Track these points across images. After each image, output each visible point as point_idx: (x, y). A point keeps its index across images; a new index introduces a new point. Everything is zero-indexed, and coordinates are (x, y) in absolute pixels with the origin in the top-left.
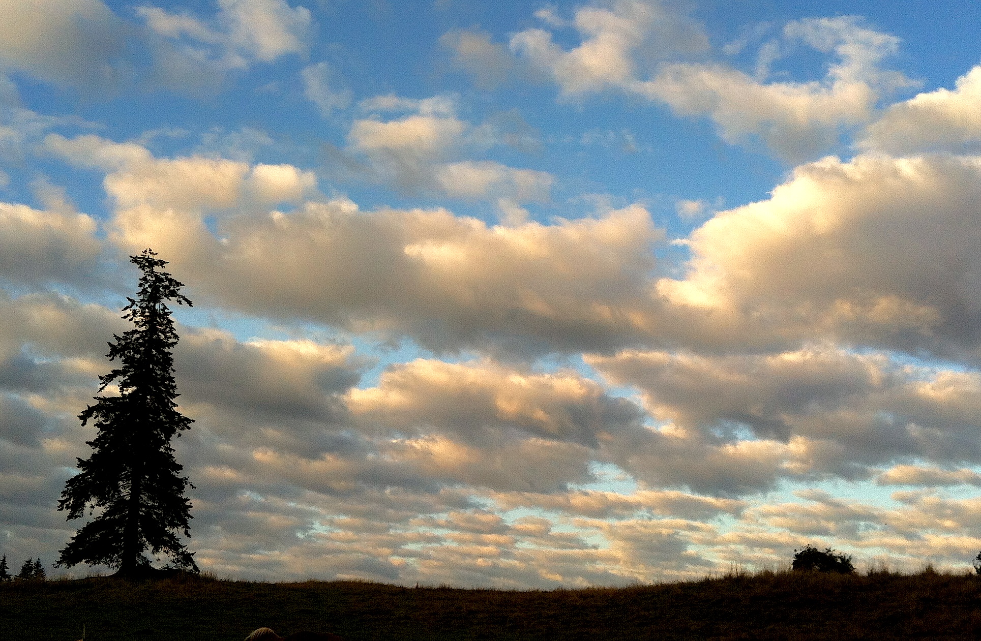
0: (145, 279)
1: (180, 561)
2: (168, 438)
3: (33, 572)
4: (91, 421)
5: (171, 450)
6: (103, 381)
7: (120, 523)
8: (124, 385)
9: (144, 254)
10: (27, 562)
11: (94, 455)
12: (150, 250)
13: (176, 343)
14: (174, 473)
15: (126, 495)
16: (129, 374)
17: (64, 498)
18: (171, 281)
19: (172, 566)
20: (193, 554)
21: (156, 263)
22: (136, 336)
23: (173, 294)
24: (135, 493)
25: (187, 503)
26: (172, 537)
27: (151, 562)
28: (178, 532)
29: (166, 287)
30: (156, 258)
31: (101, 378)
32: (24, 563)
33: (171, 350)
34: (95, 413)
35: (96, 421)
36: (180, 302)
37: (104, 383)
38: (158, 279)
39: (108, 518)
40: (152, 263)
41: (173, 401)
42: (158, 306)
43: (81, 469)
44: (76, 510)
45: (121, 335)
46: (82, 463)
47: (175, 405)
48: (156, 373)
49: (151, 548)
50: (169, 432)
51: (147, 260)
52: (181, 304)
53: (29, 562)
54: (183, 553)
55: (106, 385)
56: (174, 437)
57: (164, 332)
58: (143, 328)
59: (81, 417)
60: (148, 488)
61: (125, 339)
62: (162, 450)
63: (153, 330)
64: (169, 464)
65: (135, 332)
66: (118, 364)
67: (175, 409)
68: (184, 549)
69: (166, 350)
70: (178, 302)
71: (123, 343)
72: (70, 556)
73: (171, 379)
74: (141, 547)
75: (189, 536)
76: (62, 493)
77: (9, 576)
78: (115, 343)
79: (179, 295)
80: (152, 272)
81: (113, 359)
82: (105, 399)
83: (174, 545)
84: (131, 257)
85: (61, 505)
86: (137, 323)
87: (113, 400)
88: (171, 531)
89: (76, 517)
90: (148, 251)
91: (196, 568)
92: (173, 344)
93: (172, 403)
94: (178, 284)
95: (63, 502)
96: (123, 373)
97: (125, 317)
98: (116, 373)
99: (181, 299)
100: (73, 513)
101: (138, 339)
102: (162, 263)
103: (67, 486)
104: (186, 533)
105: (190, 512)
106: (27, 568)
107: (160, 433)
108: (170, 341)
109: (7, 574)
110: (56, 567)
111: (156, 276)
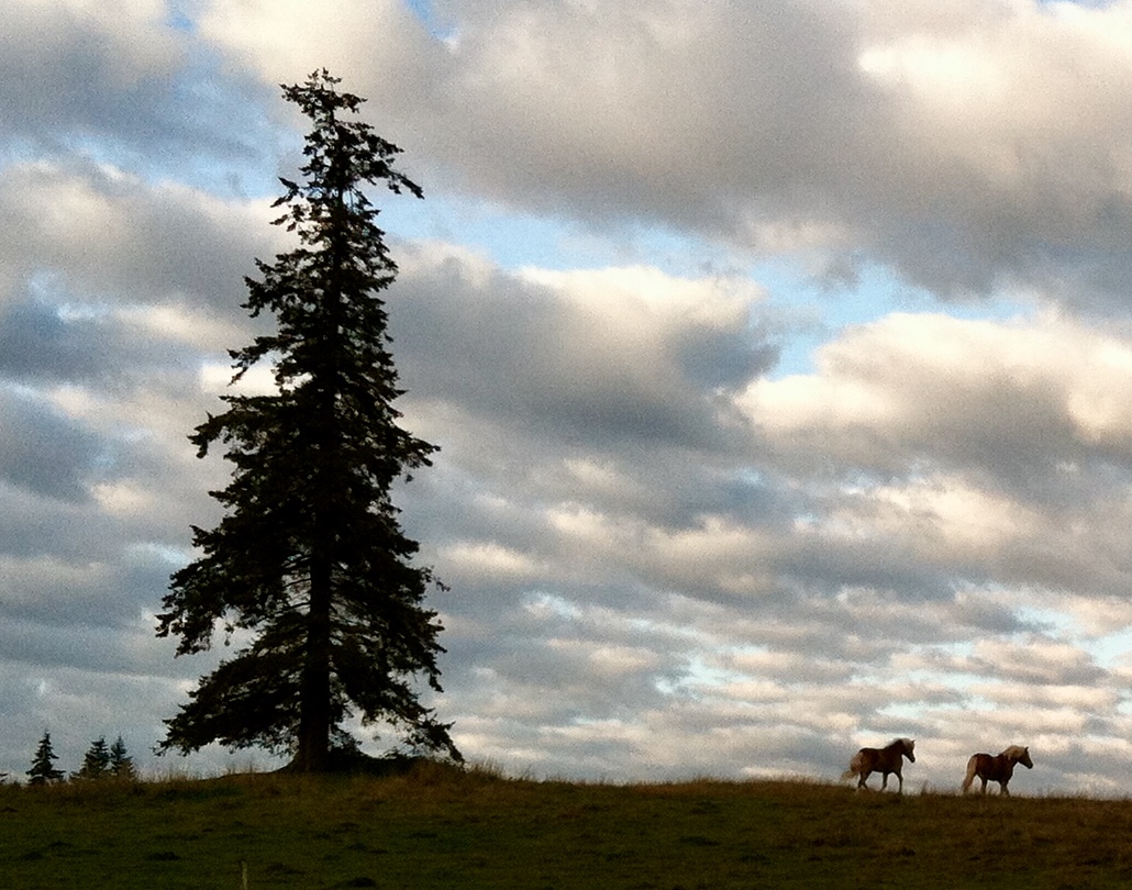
0: (316, 137)
1: (422, 741)
2: (384, 485)
3: (110, 765)
4: (218, 447)
5: (391, 509)
6: (237, 361)
7: (290, 661)
8: (285, 370)
9: (312, 81)
10: (96, 744)
11: (227, 522)
12: (326, 72)
13: (391, 279)
14: (400, 558)
15: (299, 605)
16: (294, 346)
17: (169, 611)
18: (373, 140)
19: (407, 751)
20: (448, 727)
21: (339, 102)
22: (304, 263)
23: (380, 170)
24: (320, 601)
25: (433, 622)
26: (402, 690)
27: (360, 743)
28: (415, 681)
29: (363, 155)
30: (339, 90)
31: (234, 354)
32: (88, 747)
33: (381, 294)
34: (224, 431)
35: (227, 448)
36: (396, 189)
37: (240, 365)
38: (346, 138)
39: (265, 651)
40: (330, 102)
41: (393, 404)
42: (348, 198)
43: (202, 548)
44: (195, 633)
45: (272, 262)
46: (202, 538)
47: (396, 414)
48: (352, 345)
49: (360, 714)
50: (387, 472)
51: (319, 94)
52: (397, 192)
53: (100, 744)
54: (427, 724)
55: (245, 369)
56: (397, 482)
57: (364, 255)
58: (320, 246)
59: (195, 440)
60: (348, 590)
61: (281, 269)
62: (373, 509)
63: (339, 251)
64: (388, 540)
65: (301, 254)
66: (270, 323)
67: (397, 422)
68: (430, 716)
69: (372, 294)
70: (391, 188)
71: (277, 278)
72: (190, 729)
73: (385, 358)
74: (338, 712)
75: (439, 689)
76: (164, 600)
77: (58, 774)
78: (260, 278)
79: (392, 174)
80: (331, 120)
81: (257, 313)
82: (244, 401)
83: (408, 708)
84: (284, 87)
85: (163, 626)
86: (303, 234)
87: (260, 401)
88: (401, 679)
89: (196, 649)
90: (320, 73)
91: (456, 754)
92: (385, 282)
93: (391, 410)
94: (391, 148)
95: (166, 619)
96: (281, 343)
97: (279, 222)
98: (264, 345)
99: (398, 182)
100: (190, 640)
101: (307, 270)
102: (352, 101)
103: (174, 586)
104: (433, 682)
105: (439, 639)
106: (96, 758)
107: (367, 473)
108: (379, 275)
109: (53, 769)
110: (159, 755)
111: (341, 131)
